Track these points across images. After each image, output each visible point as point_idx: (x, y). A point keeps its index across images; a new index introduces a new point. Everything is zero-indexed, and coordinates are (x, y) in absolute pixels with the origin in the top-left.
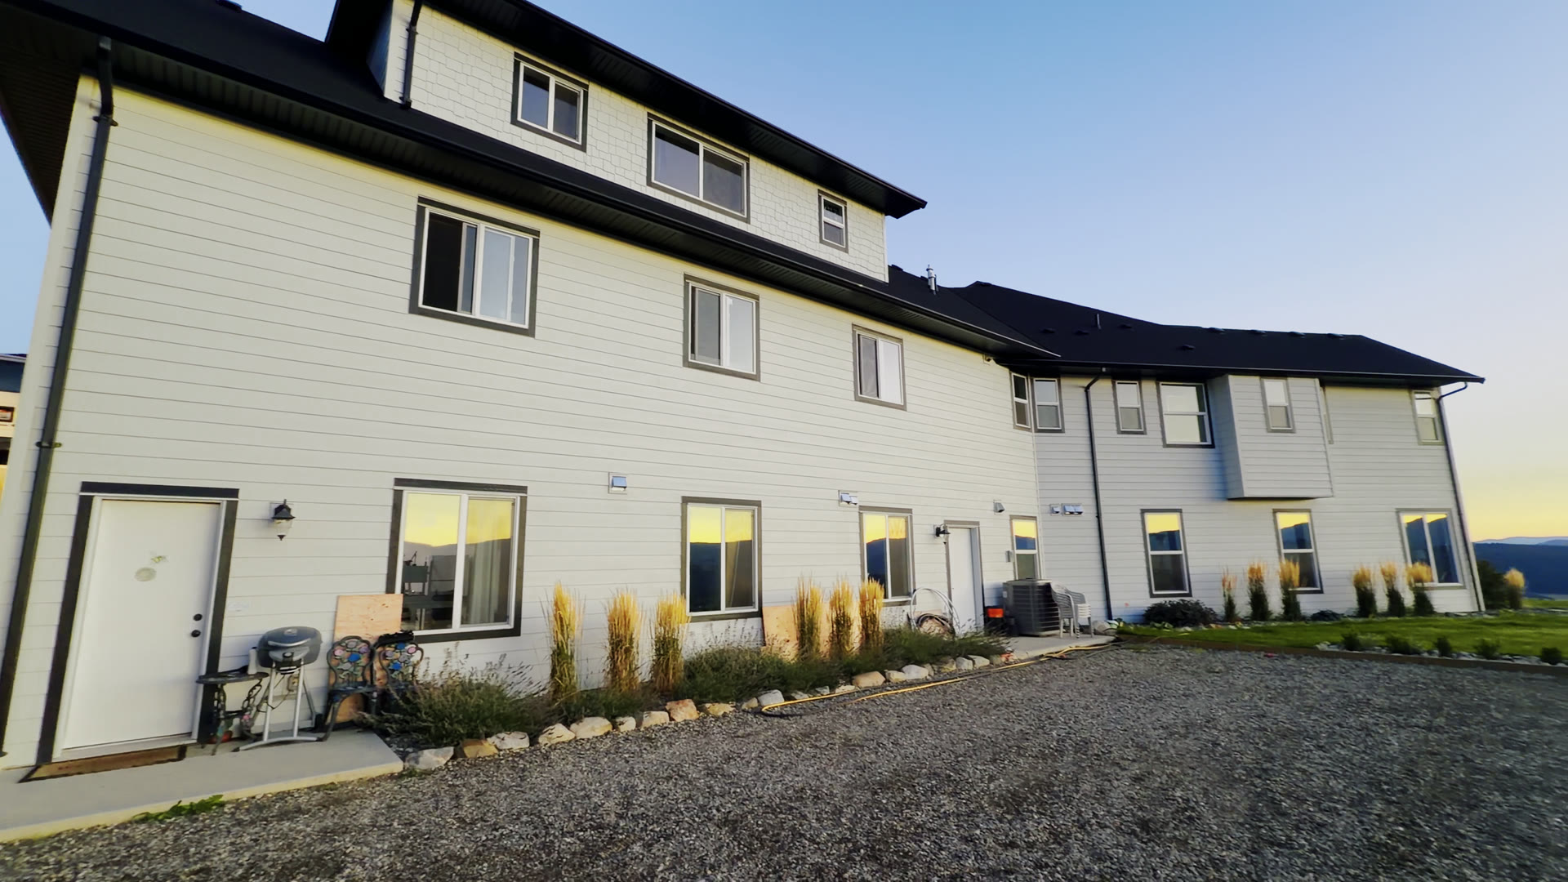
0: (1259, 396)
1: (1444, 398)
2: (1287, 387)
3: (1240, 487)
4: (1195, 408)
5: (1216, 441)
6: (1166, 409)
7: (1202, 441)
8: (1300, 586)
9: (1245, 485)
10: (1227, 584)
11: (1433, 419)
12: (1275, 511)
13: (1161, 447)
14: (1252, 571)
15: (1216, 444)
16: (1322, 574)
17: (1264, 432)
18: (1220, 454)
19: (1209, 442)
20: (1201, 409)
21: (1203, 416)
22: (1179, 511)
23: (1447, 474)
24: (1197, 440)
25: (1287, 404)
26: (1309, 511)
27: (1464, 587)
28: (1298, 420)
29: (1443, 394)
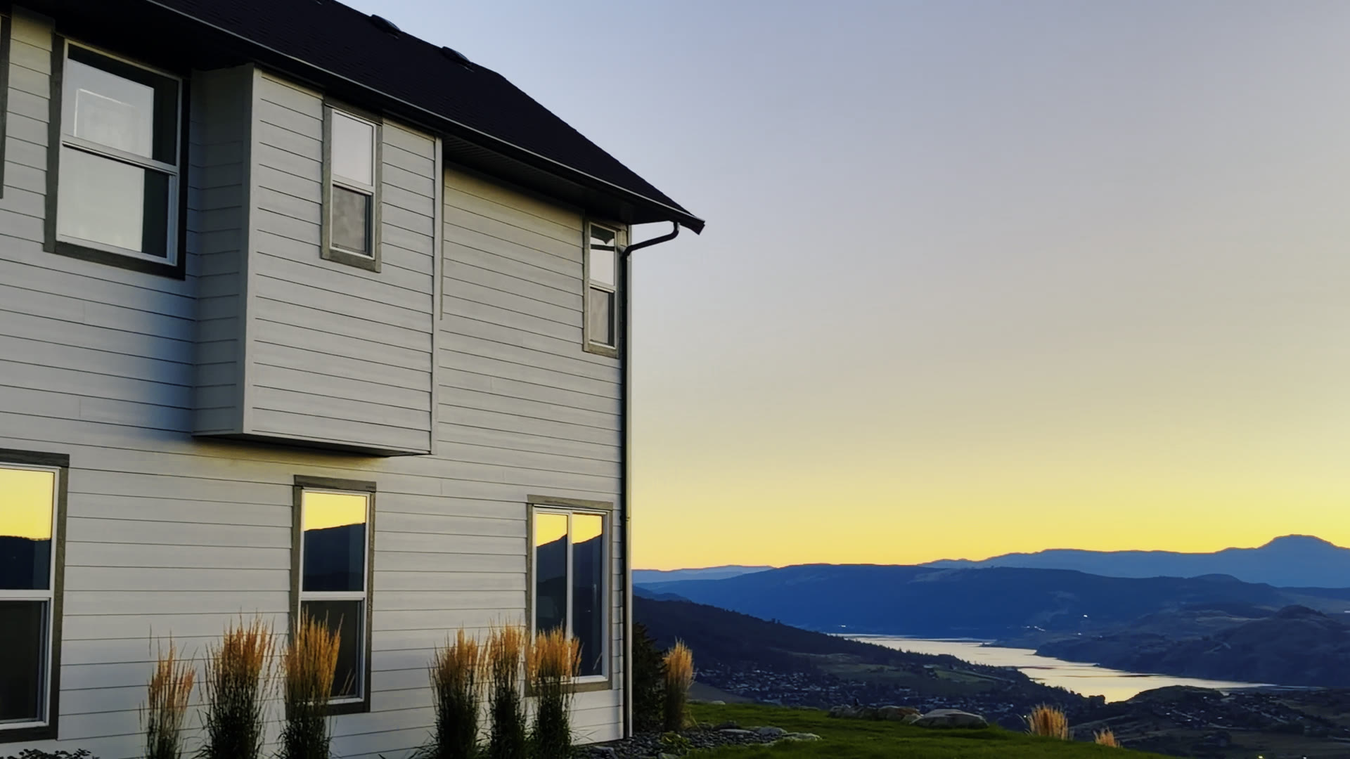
0: (314, 150)
1: (634, 253)
2: (378, 145)
3: (236, 407)
4: (143, 147)
5: (189, 259)
6: (72, 129)
7: (146, 249)
8: (335, 693)
9: (251, 398)
10: (164, 695)
11: (611, 296)
12: (301, 484)
13: (40, 246)
14: (231, 647)
15: (189, 270)
16: (374, 656)
17: (311, 253)
18: (196, 300)
19: (170, 260)
20: (161, 148)
21: (165, 176)
22: (59, 461)
23: (612, 422)
24: (130, 241)
25: (371, 190)
26: (369, 488)
27: (609, 685)
28: (389, 236)
29: (634, 242)
